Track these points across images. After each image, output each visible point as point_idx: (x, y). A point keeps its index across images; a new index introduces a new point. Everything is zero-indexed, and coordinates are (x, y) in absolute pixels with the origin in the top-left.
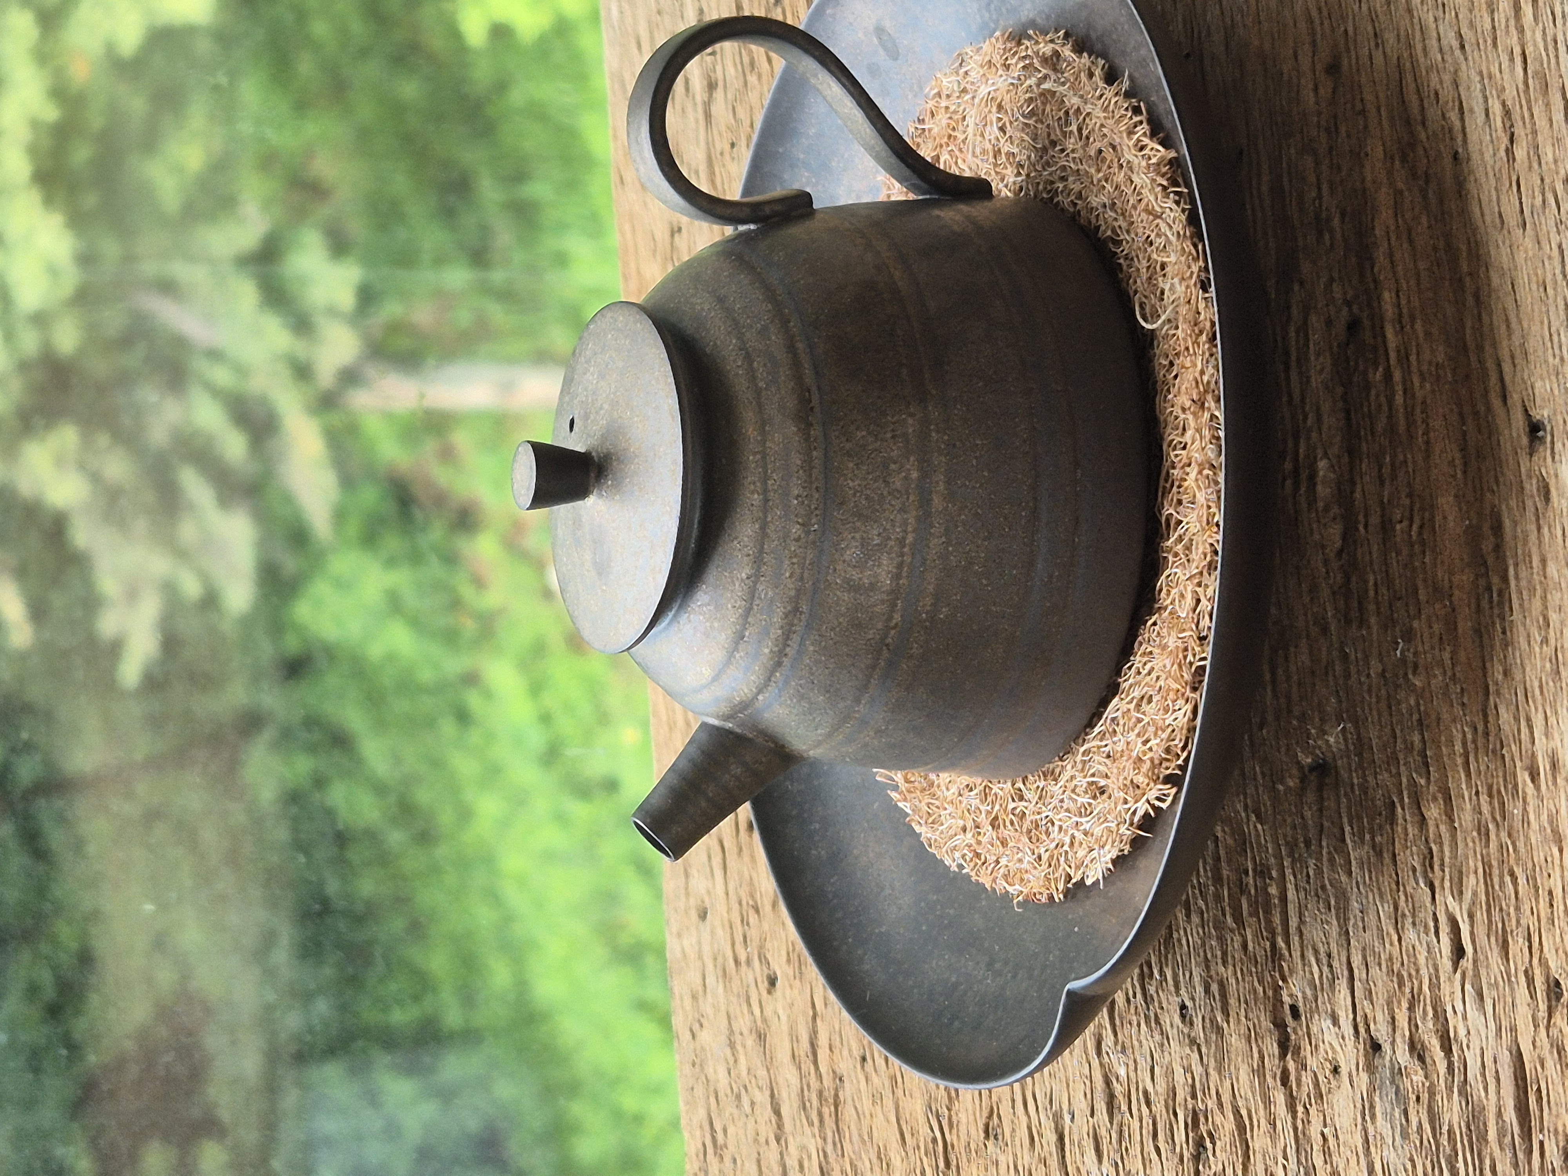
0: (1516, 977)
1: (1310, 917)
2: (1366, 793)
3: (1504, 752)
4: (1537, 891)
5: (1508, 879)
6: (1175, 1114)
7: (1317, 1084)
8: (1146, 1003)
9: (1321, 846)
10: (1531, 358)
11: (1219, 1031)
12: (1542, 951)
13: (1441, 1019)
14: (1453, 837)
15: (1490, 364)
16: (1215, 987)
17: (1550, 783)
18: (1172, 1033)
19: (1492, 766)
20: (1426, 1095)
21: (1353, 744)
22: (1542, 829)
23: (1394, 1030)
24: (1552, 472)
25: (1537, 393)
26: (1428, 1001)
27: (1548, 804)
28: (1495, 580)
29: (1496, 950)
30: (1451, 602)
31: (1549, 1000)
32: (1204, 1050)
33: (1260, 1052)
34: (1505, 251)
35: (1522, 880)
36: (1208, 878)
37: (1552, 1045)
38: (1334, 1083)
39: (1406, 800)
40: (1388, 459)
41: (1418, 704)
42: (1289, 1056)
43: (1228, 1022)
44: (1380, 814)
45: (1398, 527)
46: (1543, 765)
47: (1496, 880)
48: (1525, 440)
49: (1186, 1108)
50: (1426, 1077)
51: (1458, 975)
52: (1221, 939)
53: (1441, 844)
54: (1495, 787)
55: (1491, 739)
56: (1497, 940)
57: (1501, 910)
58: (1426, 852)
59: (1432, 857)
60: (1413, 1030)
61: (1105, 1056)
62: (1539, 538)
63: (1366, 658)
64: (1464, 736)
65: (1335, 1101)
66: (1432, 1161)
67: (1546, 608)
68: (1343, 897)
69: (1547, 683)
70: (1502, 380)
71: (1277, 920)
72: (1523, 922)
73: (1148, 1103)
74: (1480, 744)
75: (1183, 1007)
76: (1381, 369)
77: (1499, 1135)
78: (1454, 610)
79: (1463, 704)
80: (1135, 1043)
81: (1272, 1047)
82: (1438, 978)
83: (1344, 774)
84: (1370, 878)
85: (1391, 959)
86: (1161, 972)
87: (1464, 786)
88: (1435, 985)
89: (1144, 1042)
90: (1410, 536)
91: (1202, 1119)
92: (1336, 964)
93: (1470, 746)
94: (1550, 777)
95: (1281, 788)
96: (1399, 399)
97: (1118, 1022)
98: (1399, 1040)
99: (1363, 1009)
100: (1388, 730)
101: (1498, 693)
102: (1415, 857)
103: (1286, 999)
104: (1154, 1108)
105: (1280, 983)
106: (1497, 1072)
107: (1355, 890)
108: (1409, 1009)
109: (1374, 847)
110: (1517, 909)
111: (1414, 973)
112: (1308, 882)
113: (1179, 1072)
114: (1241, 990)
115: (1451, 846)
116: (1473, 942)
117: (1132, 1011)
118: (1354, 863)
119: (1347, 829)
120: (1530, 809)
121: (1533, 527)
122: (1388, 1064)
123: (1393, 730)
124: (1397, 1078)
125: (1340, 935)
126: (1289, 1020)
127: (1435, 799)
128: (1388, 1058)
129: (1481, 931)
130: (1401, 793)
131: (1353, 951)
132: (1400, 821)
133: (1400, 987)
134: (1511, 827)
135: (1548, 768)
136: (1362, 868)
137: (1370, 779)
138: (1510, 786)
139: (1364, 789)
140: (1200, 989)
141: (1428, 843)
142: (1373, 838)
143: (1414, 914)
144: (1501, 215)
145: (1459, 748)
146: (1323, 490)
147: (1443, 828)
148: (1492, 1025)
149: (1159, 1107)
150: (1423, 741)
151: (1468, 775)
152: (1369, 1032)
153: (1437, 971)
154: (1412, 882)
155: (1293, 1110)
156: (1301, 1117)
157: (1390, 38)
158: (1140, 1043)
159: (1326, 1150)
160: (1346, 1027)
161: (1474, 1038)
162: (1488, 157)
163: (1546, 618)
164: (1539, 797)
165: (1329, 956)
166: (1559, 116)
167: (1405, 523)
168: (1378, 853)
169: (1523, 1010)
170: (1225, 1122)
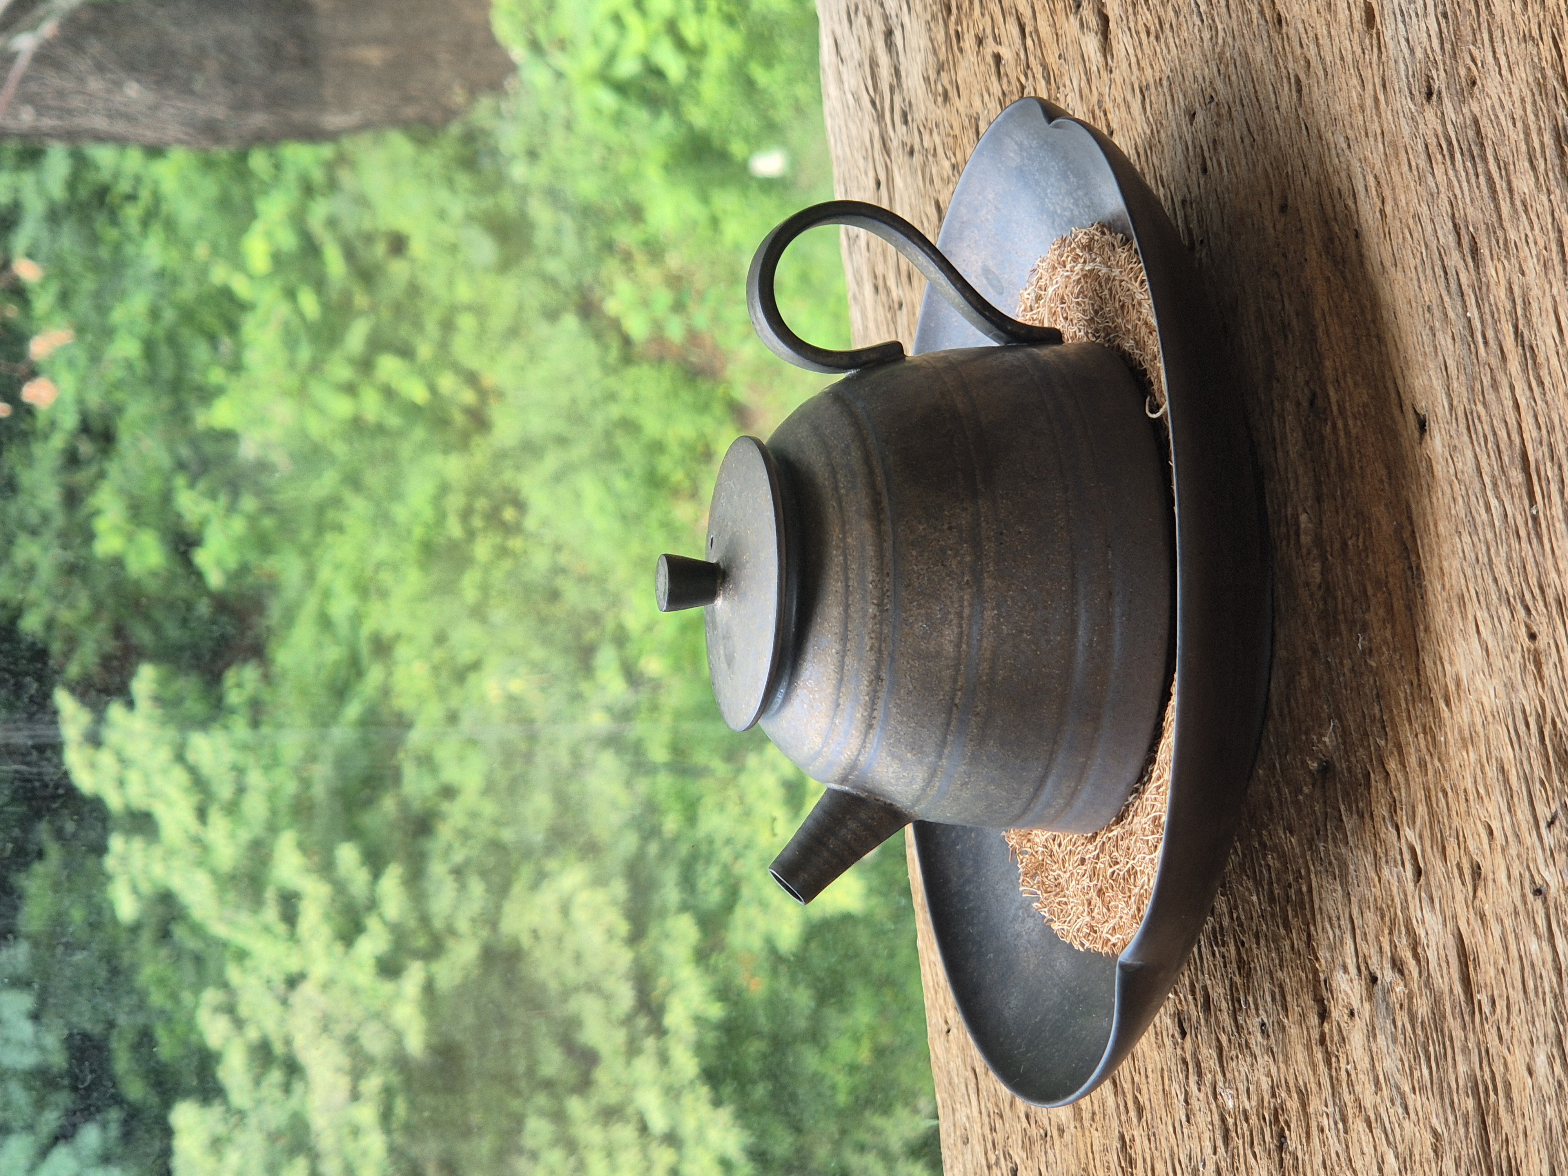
0: (1452, 871)
1: (1326, 892)
2: (1351, 773)
3: (1431, 696)
4: (1458, 795)
5: (1440, 795)
6: (1264, 1118)
7: (1340, 1031)
8: (1239, 1032)
9: (1327, 830)
10: (1410, 364)
11: (1283, 1029)
12: (1466, 844)
14: (1407, 780)
15: (1390, 385)
16: (1277, 990)
17: (1456, 702)
18: (1257, 1050)
19: (1425, 709)
20: (1407, 1001)
21: (1341, 736)
22: (1456, 742)
23: (1382, 956)
24: (1431, 448)
25: (1417, 390)
26: (1401, 922)
27: (1458, 720)
28: (1413, 558)
29: (1438, 855)
30: (1388, 589)
31: (1474, 880)
32: (1275, 1050)
33: (1308, 1029)
35: (1449, 791)
36: (1266, 903)
37: (1477, 915)
38: (1351, 1024)
39: (1375, 763)
41: (1375, 681)
42: (1325, 1024)
43: (1287, 1017)
44: (1361, 785)
45: (1351, 543)
46: (1452, 687)
47: (1434, 799)
48: (1417, 435)
49: (1270, 1110)
50: (1405, 986)
51: (1418, 890)
52: (1278, 949)
53: (1399, 789)
54: (1427, 724)
55: (1423, 688)
56: (1438, 848)
57: (1439, 822)
58: (1391, 801)
59: (1395, 804)
60: (1394, 950)
61: (1219, 1097)
62: (1431, 508)
63: (1342, 662)
64: (1406, 695)
65: (1352, 1039)
66: (1414, 1055)
67: (1441, 559)
68: (1343, 867)
69: (1447, 620)
70: (1398, 393)
71: (1308, 912)
72: (1454, 827)
73: (1247, 1120)
74: (1416, 695)
75: (1262, 1024)
76: (1329, 423)
77: (1452, 1009)
78: (1390, 594)
79: (1403, 668)
80: (1237, 1074)
81: (1314, 1020)
82: (1406, 901)
83: (1337, 765)
84: (1358, 839)
85: (1375, 899)
86: (1246, 1002)
87: (1408, 734)
88: (1405, 908)
89: (1242, 1069)
90: (1358, 546)
91: (1280, 1111)
92: (1342, 923)
93: (1410, 698)
94: (1456, 696)
95: (1301, 797)
96: (1342, 441)
97: (1225, 1064)
98: (1385, 963)
99: (1362, 950)
100: (1359, 714)
101: (1423, 648)
102: (1384, 807)
103: (1320, 976)
104: (1250, 1120)
105: (1316, 964)
106: (1447, 955)
107: (1350, 855)
108: (1390, 933)
109: (1358, 812)
111: (1390, 904)
112: (1322, 866)
113: (1264, 1080)
114: (1293, 984)
115: (1405, 787)
116: (1424, 857)
117: (1232, 1048)
118: (1348, 833)
119: (1342, 807)
120: (1448, 730)
121: (1427, 501)
122: (1381, 989)
123: (1363, 711)
124: (1387, 996)
125: (1343, 896)
126: (1324, 994)
127: (1392, 753)
128: (1380, 982)
129: (1428, 846)
130: (1371, 760)
131: (1353, 906)
132: (1373, 783)
133: (1383, 919)
134: (1440, 753)
135: (1454, 689)
136: (1352, 835)
137: (1352, 758)
138: (1436, 721)
139: (1349, 769)
140: (1269, 999)
141: (1391, 792)
142: (1357, 807)
143: (1386, 855)
144: (1382, 263)
145: (1404, 705)
146: (1305, 539)
147: (1399, 775)
148: (1440, 919)
149: (1254, 1120)
150: (1381, 710)
151: (1411, 724)
152: (1367, 968)
153: (1406, 895)
154: (1384, 829)
155: (1328, 1063)
156: (1334, 1065)
157: (1313, 165)
158: (1239, 1072)
159: (1350, 1084)
160: (1353, 970)
161: (1431, 937)
162: (1370, 222)
163: (1441, 569)
164: (1452, 718)
165: (1339, 919)
166: (1405, 168)
167: (1354, 538)
168: (1362, 816)
169: (1459, 897)
170: (1293, 1104)
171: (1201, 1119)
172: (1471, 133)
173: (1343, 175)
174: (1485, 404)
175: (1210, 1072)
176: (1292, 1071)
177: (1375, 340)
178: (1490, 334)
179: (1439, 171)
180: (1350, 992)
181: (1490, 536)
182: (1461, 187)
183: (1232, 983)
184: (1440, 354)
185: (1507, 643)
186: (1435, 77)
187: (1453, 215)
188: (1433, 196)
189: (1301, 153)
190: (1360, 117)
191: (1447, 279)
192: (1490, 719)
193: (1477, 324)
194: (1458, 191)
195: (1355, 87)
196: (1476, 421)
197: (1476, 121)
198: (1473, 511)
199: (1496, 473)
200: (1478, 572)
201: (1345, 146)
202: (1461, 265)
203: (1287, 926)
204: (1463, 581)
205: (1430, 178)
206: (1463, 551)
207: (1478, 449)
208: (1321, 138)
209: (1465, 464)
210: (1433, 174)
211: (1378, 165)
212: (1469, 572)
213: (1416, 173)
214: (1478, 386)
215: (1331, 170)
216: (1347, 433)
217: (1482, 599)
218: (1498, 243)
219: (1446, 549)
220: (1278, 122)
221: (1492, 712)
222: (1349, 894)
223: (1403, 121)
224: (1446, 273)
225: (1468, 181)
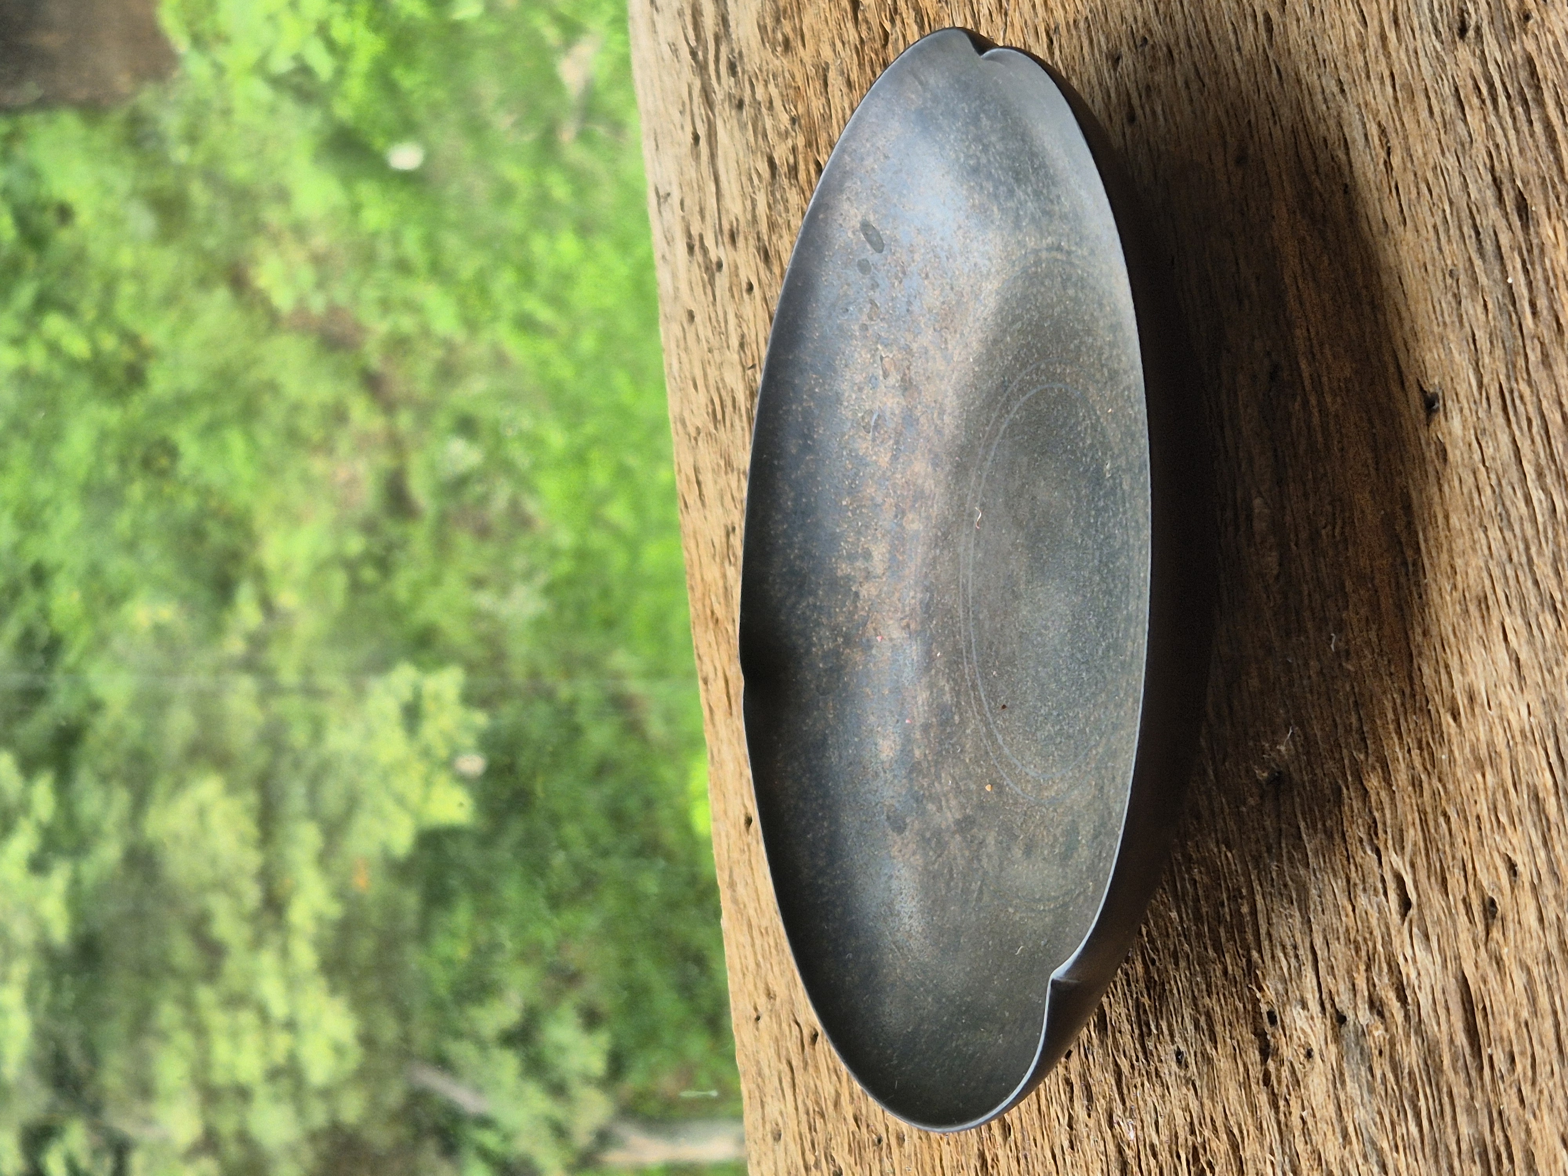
0: (1456, 908)
1: (1277, 916)
2: (1315, 786)
3: (1430, 707)
4: (1467, 821)
5: (1441, 820)
6: (1179, 1157)
7: (1293, 1072)
8: (1146, 1059)
9: (1280, 847)
10: (1420, 335)
11: (1209, 1060)
12: (1475, 875)
13: (1396, 973)
14: (1393, 799)
15: (1388, 358)
16: (1203, 1020)
17: (1469, 716)
18: (1170, 1081)
19: (1420, 722)
20: (1388, 1047)
21: (1302, 745)
22: (1466, 761)
23: (1355, 995)
24: (1446, 431)
25: (1428, 365)
26: (1383, 959)
27: (1470, 735)
28: (1409, 553)
29: (1436, 888)
30: (1373, 585)
31: (1486, 919)
32: (1198, 1084)
33: (1245, 1065)
34: (1390, 250)
35: (1453, 816)
36: (1189, 920)
37: (1491, 958)
38: (1308, 1066)
39: (1350, 779)
40: (1310, 476)
41: (1353, 688)
42: (1270, 1061)
43: (1216, 1049)
44: (1329, 801)
45: (1323, 532)
46: (1462, 701)
47: (1431, 824)
48: (1422, 415)
49: (1187, 1147)
50: (1386, 1030)
51: (1406, 924)
52: (1205, 974)
53: (1383, 809)
54: (1424, 740)
55: (1418, 697)
56: (1436, 879)
57: (1438, 850)
58: (1370, 821)
59: (1376, 826)
60: (1372, 989)
61: (1116, 1126)
62: (1441, 498)
63: (1306, 664)
64: (1395, 704)
65: (1310, 1082)
66: (1397, 1107)
67: (1453, 559)
68: (1303, 890)
69: (1459, 624)
70: (1398, 367)
71: (1250, 937)
72: (1458, 856)
73: (1155, 1155)
74: (1408, 706)
75: (1179, 1053)
76: (1299, 399)
77: (1452, 1061)
78: (1376, 591)
79: (1391, 674)
80: (1141, 1103)
81: (1254, 1056)
82: (1389, 935)
83: (1296, 776)
84: (1325, 862)
85: (1347, 930)
86: (1158, 1026)
87: (1397, 749)
88: (1387, 942)
89: (1148, 1099)
90: (1334, 536)
91: (1201, 1151)
92: (1301, 952)
93: (1400, 710)
94: (1468, 710)
95: (1244, 809)
96: (1316, 420)
97: (1125, 1091)
98: (1359, 1002)
99: (1327, 986)
100: (1330, 722)
101: (1420, 654)
102: (1361, 828)
103: (1264, 1008)
104: (1160, 1157)
105: (1259, 995)
106: (1446, 1001)
107: (1313, 878)
108: (1366, 970)
109: (1325, 832)
110: (1452, 845)
111: (1368, 936)
112: (1273, 886)
113: (1179, 1113)
114: (1225, 1014)
115: (1391, 808)
116: (1416, 888)
117: (1136, 1074)
118: (1310, 854)
119: (1302, 825)
120: (1455, 748)
121: (1435, 489)
122: (1351, 1028)
123: (1334, 720)
124: (1361, 1040)
125: (1302, 924)
126: (1268, 1028)
127: (1374, 769)
128: (1352, 1023)
129: (1422, 874)
130: (1344, 775)
131: (1315, 935)
132: (1346, 801)
133: (1357, 952)
134: (1440, 772)
135: (1466, 702)
136: (1316, 856)
137: (1318, 771)
138: (1437, 736)
139: (1313, 783)
140: (1190, 1027)
141: (1371, 812)
142: (1324, 825)
143: (1364, 882)
144: (1384, 221)
145: (1390, 716)
146: (1260, 526)
147: (1383, 794)
148: (1438, 959)
149: (1164, 1156)
150: (1360, 719)
151: (1400, 737)
152: (1333, 1005)
153: (1388, 928)
154: (1361, 853)
155: (1275, 1106)
156: (1282, 1108)
157: (1285, 112)
158: (1145, 1101)
159: (1306, 1132)
160: (1314, 1006)
161: (1425, 979)
162: (1370, 175)
163: (1453, 567)
164: (1462, 732)
165: (1295, 948)
166: (1424, 114)
167: (1329, 527)
168: (1330, 836)
169: (1465, 936)
170: (1220, 1146)
171: (1090, 1147)
172: (1523, 75)
173: (1332, 123)
174: (1529, 383)
175: (1104, 1097)
176: (1220, 1108)
177: (1367, 309)
178: (1542, 303)
179: (1474, 119)
180: (1309, 1031)
181: (1530, 532)
182: (1506, 136)
183: (1138, 1005)
184: (1467, 325)
185: (1550, 654)
186: (1472, 10)
187: (1493, 167)
188: (1465, 146)
189: (1270, 99)
190: (1360, 58)
191: (1479, 241)
192: (1519, 739)
193: (1522, 291)
194: (1501, 140)
195: (1354, 24)
196: (1518, 402)
197: (1530, 61)
198: (1508, 503)
199: (1543, 461)
200: (1510, 572)
201: (1336, 90)
202: (1502, 224)
203: (1219, 950)
204: (1487, 583)
205: (1460, 125)
206: (1490, 548)
207: (1517, 433)
208: (1299, 81)
209: (1497, 448)
210: (1465, 120)
211: (1384, 110)
212: (1496, 572)
213: (1439, 119)
214: (1521, 362)
215: (1311, 118)
216: (1323, 411)
217: (1515, 604)
218: (1558, 198)
219: (1459, 544)
220: (1239, 65)
221: (1523, 732)
222: (1309, 921)
223: (1423, 61)
224: (1478, 233)
225: (1517, 131)
